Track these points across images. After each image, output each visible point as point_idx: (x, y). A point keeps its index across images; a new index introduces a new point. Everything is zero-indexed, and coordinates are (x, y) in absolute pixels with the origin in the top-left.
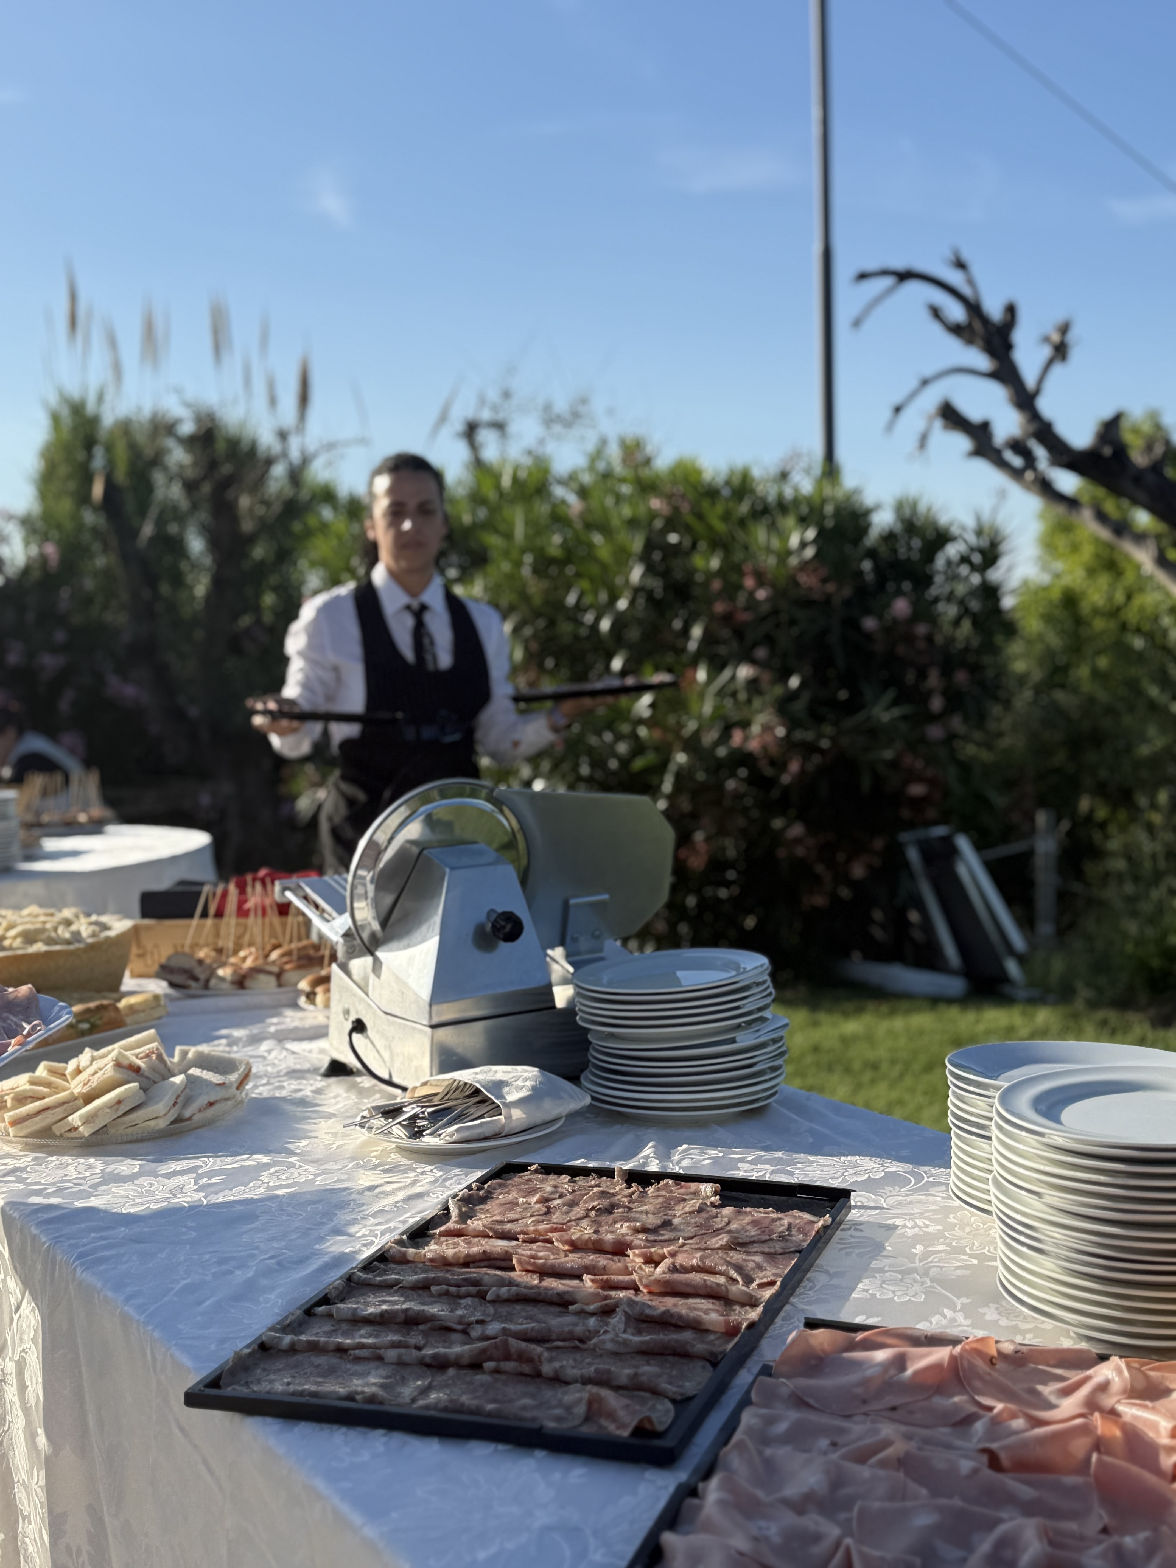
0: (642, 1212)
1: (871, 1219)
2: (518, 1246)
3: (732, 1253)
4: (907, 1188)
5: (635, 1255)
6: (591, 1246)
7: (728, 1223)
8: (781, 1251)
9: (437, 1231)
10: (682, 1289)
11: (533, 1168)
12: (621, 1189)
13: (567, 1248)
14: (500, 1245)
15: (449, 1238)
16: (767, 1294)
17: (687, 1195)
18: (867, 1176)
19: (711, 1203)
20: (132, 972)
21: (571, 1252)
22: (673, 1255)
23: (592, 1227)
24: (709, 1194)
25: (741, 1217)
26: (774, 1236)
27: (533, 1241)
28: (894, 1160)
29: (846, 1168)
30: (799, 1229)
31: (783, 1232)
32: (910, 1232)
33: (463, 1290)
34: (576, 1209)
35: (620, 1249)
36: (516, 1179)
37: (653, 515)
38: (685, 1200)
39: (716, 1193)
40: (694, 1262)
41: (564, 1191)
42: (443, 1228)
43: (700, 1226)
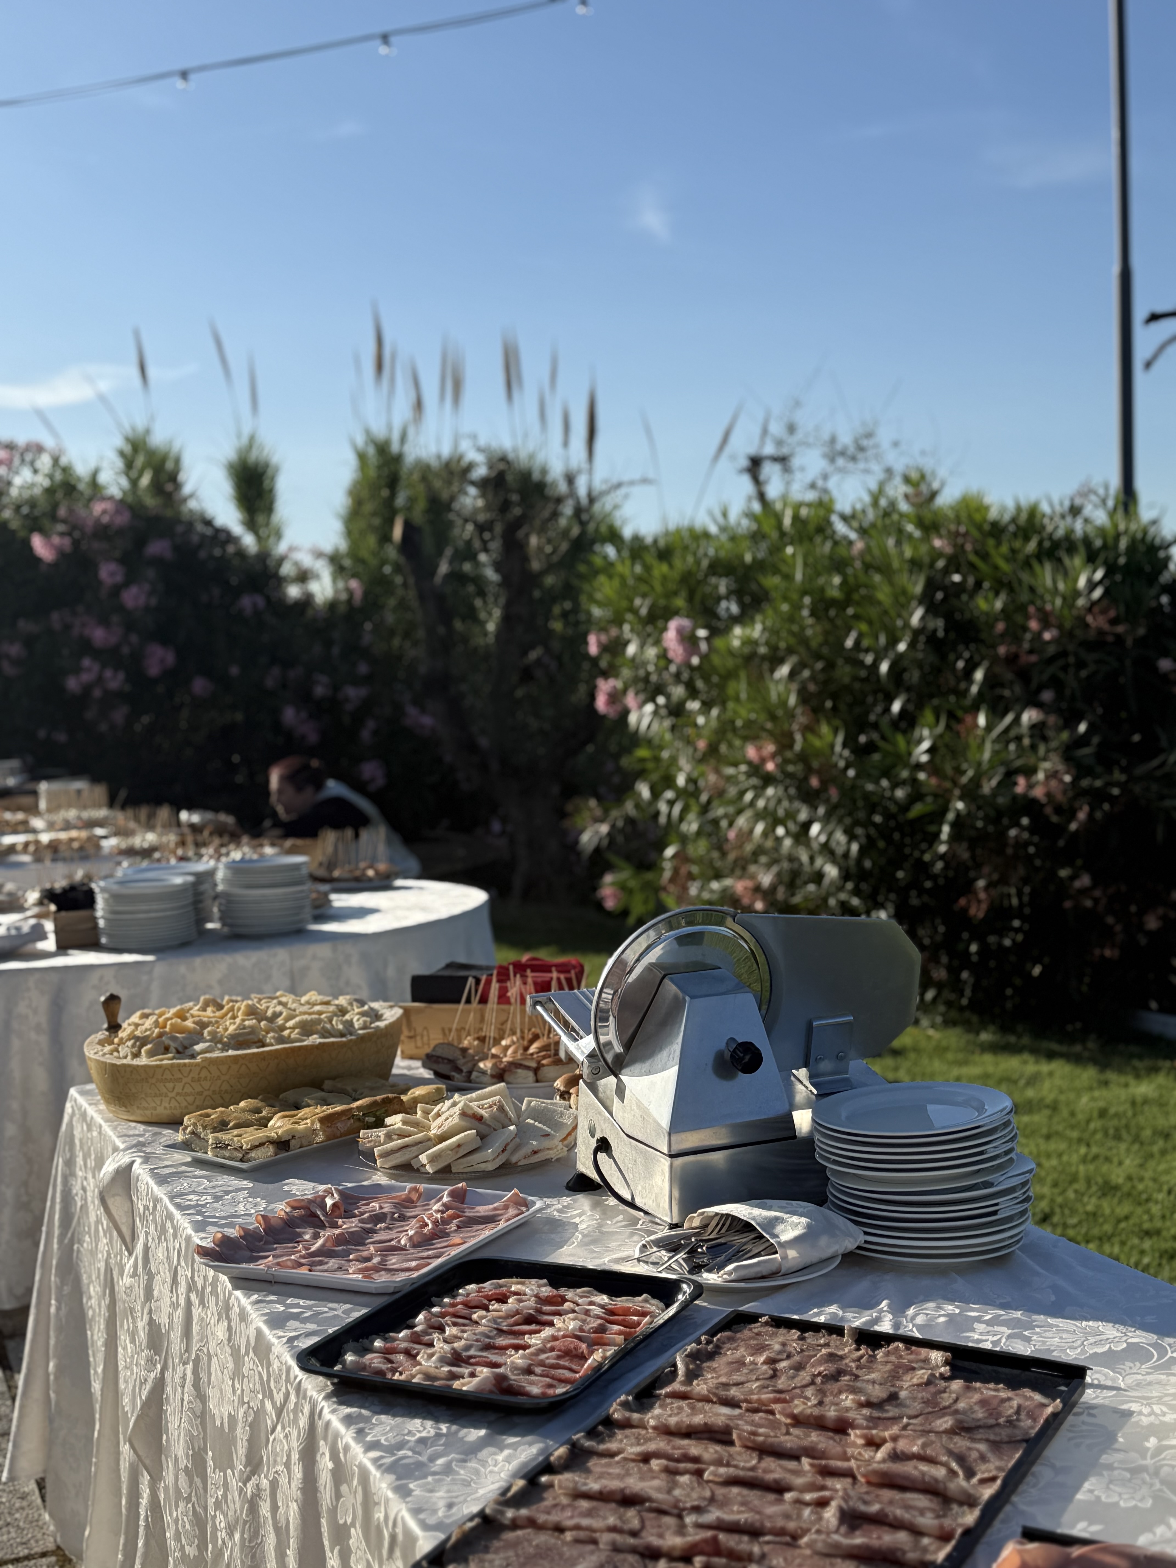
0: (868, 1381)
1: (1106, 1402)
2: (740, 1417)
3: (957, 1439)
4: (1148, 1365)
5: (856, 1435)
6: (812, 1421)
7: (956, 1401)
8: (1006, 1439)
9: (663, 1392)
10: (900, 1482)
11: (764, 1319)
12: (850, 1352)
13: (789, 1421)
14: (721, 1415)
15: (674, 1400)
16: (987, 1492)
17: (917, 1361)
18: (1108, 1346)
19: (941, 1374)
20: (402, 1052)
21: (794, 1426)
22: (895, 1439)
23: (816, 1396)
24: (940, 1363)
25: (970, 1394)
26: (1002, 1420)
27: (756, 1411)
28: (1139, 1329)
29: (1087, 1334)
30: (1028, 1413)
31: (1010, 1416)
32: (1145, 1421)
33: (682, 1466)
34: (803, 1374)
35: (841, 1428)
36: (746, 1333)
37: (936, 554)
38: (914, 1369)
39: (947, 1363)
40: (915, 1449)
41: (792, 1350)
42: (668, 1389)
43: (926, 1402)
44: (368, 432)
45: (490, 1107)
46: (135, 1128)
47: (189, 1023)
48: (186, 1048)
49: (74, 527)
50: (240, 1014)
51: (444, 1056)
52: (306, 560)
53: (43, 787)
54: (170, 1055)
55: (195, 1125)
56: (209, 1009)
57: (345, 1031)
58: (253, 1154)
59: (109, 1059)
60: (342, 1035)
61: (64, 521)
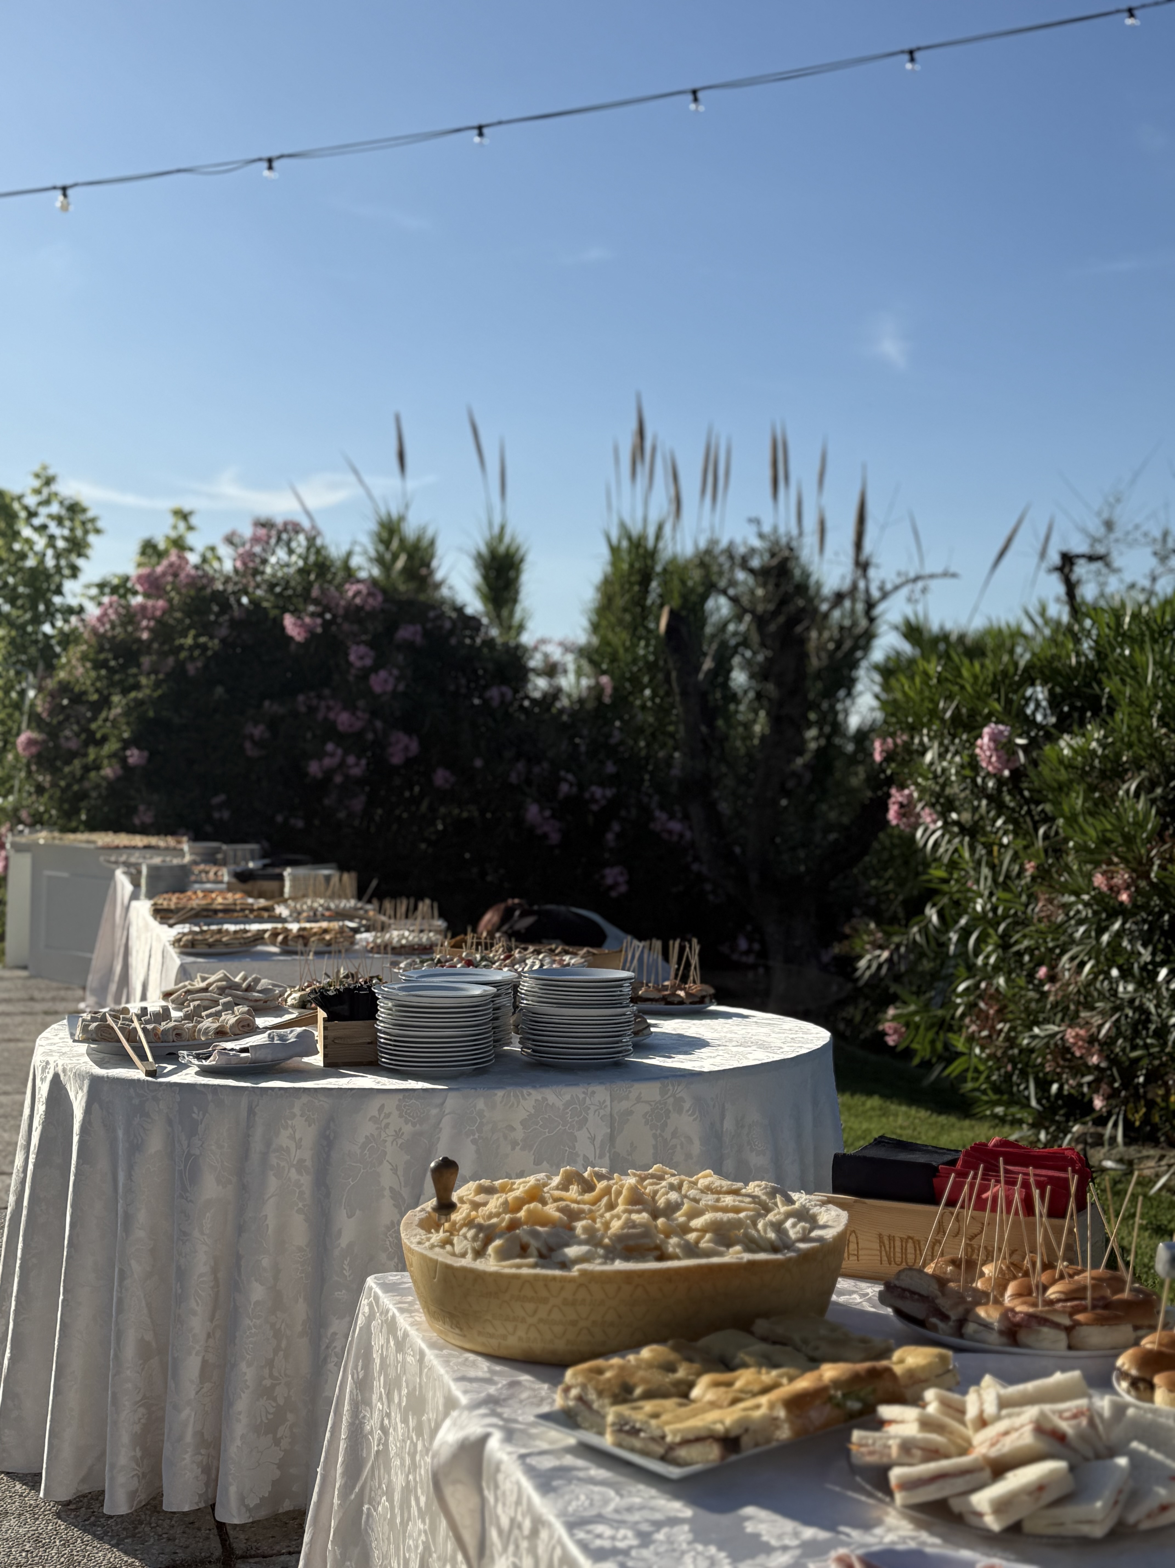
44: (623, 526)
45: (1075, 1416)
46: (474, 1364)
47: (551, 1210)
48: (551, 1249)
49: (327, 609)
50: (620, 1200)
51: (913, 1288)
52: (556, 654)
53: (287, 872)
54: (531, 1260)
55: (584, 1387)
56: (574, 1189)
57: (778, 1243)
58: (683, 1453)
59: (442, 1256)
60: (775, 1249)
61: (316, 602)
